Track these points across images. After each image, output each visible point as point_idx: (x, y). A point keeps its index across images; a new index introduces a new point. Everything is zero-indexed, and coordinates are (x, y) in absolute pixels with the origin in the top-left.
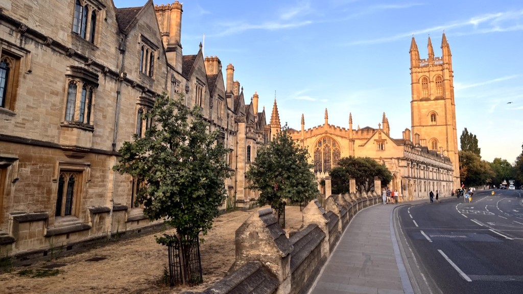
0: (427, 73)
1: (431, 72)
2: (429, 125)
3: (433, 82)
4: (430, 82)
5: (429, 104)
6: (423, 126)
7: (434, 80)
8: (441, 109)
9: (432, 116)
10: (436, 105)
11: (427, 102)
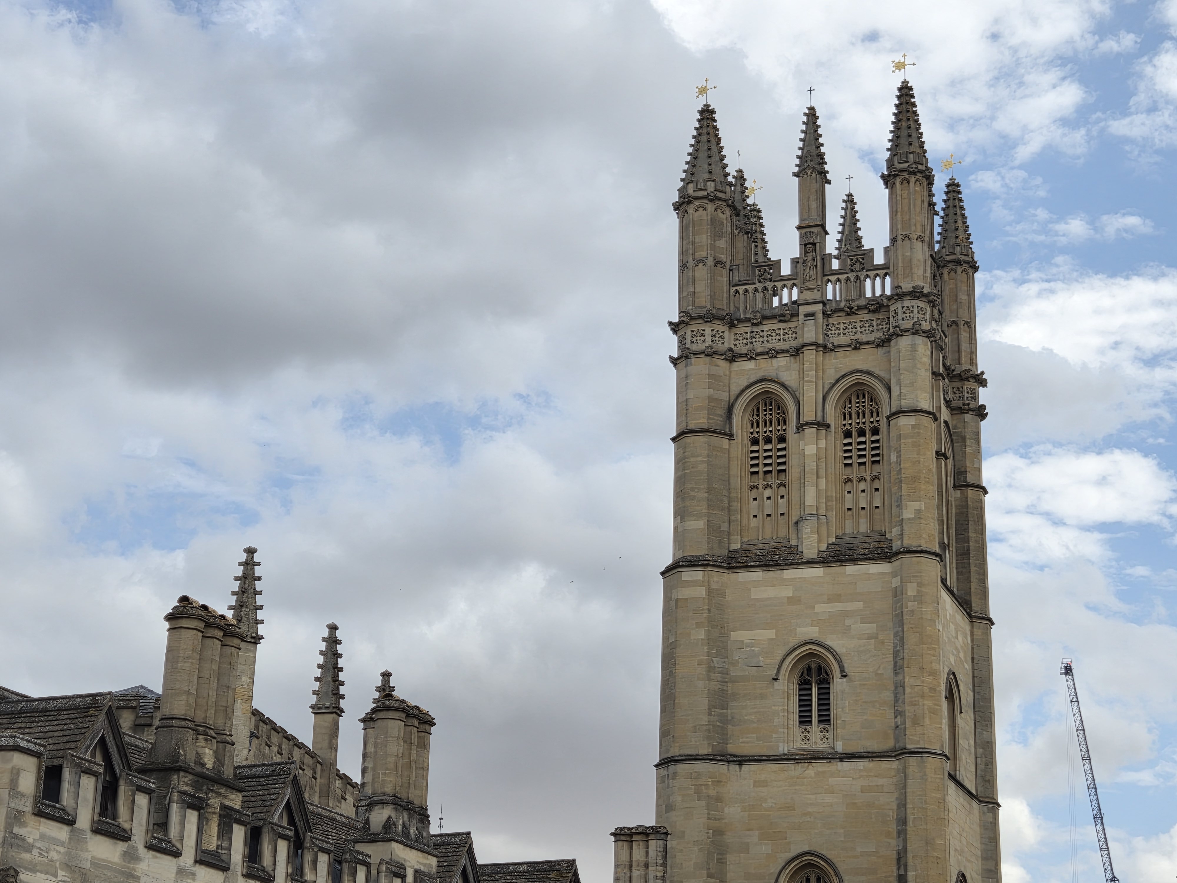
0: (783, 361)
1: (809, 355)
2: (783, 749)
3: (822, 425)
4: (801, 427)
5: (788, 592)
6: (741, 761)
7: (832, 416)
8: (870, 628)
9: (804, 684)
10: (835, 598)
11: (772, 574)
